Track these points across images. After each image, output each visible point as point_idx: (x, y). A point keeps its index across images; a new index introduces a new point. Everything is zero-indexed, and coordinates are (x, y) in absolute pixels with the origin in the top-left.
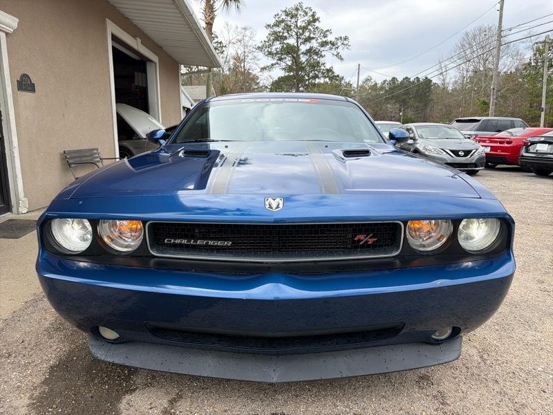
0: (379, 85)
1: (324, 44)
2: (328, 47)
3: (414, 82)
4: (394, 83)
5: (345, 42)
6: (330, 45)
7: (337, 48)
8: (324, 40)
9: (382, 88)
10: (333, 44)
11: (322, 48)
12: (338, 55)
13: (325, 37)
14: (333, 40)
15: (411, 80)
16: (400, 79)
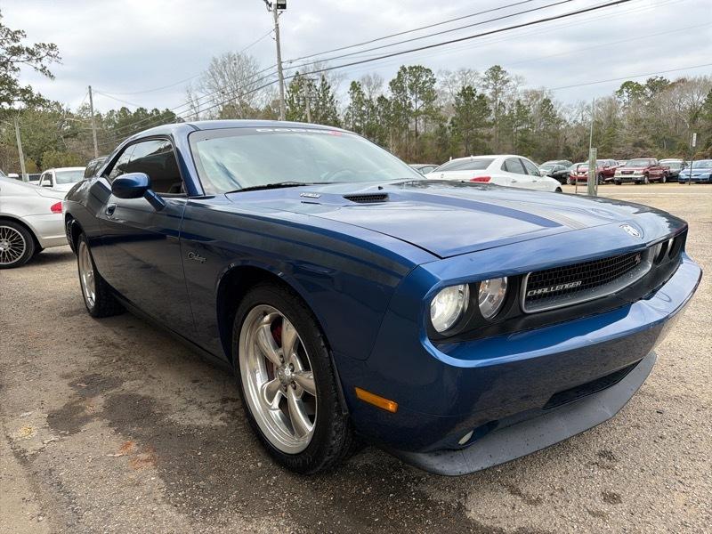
0: (104, 117)
1: (17, 51)
2: (22, 56)
3: (152, 114)
4: (125, 114)
5: (52, 53)
6: (26, 55)
7: (40, 59)
8: (16, 45)
9: (109, 121)
10: (32, 53)
11: (15, 58)
12: (43, 69)
13: (16, 40)
14: (31, 47)
15: (148, 112)
16: (133, 110)
